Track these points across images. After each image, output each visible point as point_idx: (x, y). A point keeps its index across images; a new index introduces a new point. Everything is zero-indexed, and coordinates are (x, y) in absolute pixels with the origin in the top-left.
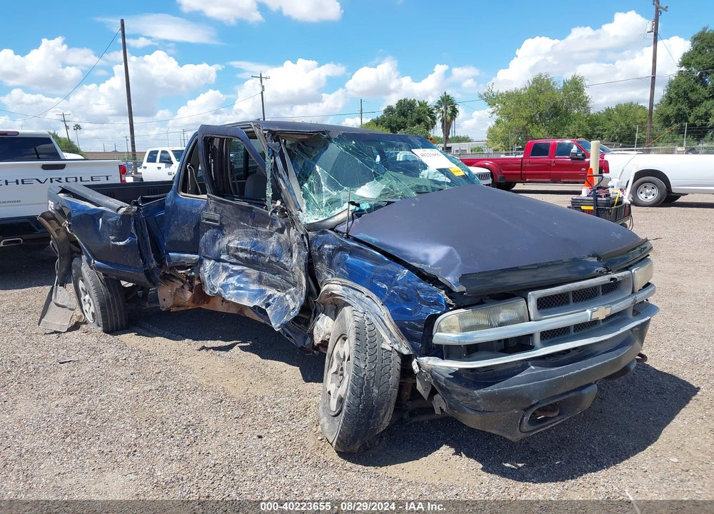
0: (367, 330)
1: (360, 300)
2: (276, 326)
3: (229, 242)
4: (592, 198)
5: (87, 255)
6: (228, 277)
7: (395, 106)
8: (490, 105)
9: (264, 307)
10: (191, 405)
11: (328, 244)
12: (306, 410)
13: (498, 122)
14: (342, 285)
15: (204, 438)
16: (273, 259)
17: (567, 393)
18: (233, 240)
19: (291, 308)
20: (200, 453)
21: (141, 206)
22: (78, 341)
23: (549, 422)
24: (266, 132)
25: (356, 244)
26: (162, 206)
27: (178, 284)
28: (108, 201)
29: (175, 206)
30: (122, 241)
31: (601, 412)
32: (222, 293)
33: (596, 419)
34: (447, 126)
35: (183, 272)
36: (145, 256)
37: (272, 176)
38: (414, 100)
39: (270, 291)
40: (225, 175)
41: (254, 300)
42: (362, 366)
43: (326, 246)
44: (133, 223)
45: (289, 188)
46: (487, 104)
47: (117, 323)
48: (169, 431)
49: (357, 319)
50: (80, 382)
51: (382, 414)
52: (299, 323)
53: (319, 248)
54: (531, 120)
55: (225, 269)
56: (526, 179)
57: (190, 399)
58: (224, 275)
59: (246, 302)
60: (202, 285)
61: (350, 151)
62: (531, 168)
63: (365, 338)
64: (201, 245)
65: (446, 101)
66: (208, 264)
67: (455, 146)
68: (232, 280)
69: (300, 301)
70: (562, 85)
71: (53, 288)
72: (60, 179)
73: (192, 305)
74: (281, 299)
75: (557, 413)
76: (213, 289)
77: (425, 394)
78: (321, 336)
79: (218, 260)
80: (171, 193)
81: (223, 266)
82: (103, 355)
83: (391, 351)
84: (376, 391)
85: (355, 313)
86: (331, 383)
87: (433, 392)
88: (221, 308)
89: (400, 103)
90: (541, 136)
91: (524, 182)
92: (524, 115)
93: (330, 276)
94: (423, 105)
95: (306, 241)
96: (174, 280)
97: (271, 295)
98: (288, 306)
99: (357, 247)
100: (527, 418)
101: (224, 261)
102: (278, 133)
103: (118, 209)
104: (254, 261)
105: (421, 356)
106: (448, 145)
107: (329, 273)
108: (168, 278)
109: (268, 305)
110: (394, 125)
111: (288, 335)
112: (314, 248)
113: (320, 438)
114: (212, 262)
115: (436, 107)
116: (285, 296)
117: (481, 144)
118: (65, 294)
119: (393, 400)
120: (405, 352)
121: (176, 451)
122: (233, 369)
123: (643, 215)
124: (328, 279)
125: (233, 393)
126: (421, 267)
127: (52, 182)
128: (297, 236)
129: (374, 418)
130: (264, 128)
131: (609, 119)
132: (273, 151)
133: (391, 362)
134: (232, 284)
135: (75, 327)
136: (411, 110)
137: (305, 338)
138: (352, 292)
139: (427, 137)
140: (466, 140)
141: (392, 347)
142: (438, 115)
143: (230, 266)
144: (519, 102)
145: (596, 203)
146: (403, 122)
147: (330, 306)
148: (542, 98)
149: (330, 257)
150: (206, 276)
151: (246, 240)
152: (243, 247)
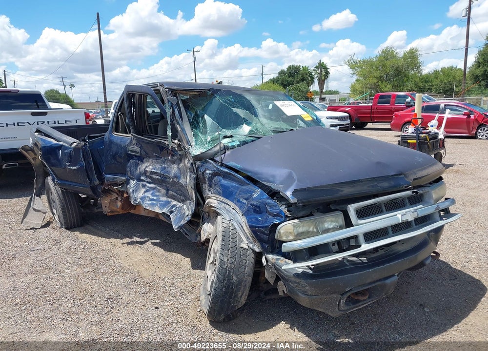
0: (230, 234)
1: (228, 211)
2: (175, 227)
3: (146, 167)
4: (415, 135)
5: (52, 176)
6: (145, 192)
7: (286, 70)
8: (351, 68)
9: (169, 214)
10: (114, 283)
11: (209, 170)
12: (192, 289)
13: (357, 80)
14: (218, 200)
15: (118, 308)
16: (175, 180)
17: (374, 282)
18: (148, 166)
19: (186, 215)
20: (113, 320)
21: (88, 142)
22: (47, 235)
23: (361, 303)
24: (167, 90)
25: (227, 170)
26: (102, 142)
27: (115, 196)
28: (65, 138)
29: (111, 142)
30: (74, 166)
31: (406, 293)
32: (141, 203)
33: (402, 299)
34: (322, 83)
35: (116, 188)
36: (91, 176)
37: (171, 121)
38: (300, 66)
39: (174, 203)
40: (143, 120)
41: (163, 208)
42: (225, 260)
43: (207, 172)
44: (81, 154)
45: (183, 129)
46: (349, 68)
47: (74, 223)
48: (94, 303)
49: (225, 225)
50: (42, 265)
51: (239, 295)
52: (193, 225)
53: (203, 173)
54: (380, 78)
55: (144, 186)
56: (374, 120)
57: (114, 278)
58: (143, 190)
59: (157, 210)
60: (129, 197)
61: (227, 103)
62: (377, 113)
63: (230, 239)
64: (128, 169)
65: (322, 66)
66: (133, 183)
67: (328, 97)
68: (149, 194)
69: (192, 210)
70: (402, 54)
71: (31, 198)
72: (44, 122)
73: (122, 211)
74: (181, 208)
75: (367, 297)
76: (136, 200)
77: (272, 281)
78: (206, 235)
79: (139, 180)
80: (108, 132)
81: (142, 184)
82: (62, 246)
83: (247, 249)
84: (235, 278)
85: (224, 221)
86: (209, 270)
87: (278, 279)
88: (143, 213)
89: (289, 68)
90: (387, 90)
91: (373, 122)
92: (376, 75)
93: (210, 193)
94: (305, 69)
95: (195, 168)
96: (112, 193)
97: (174, 205)
98: (185, 213)
99: (227, 172)
100: (343, 301)
101: (143, 181)
102: (175, 91)
103: (72, 144)
104: (162, 181)
105: (268, 253)
106: (323, 96)
107: (209, 191)
108: (107, 192)
109: (171, 212)
110: (286, 83)
111: (186, 234)
112: (199, 173)
113: (199, 310)
114: (135, 181)
115: (314, 70)
116: (183, 206)
117: (345, 96)
118: (40, 202)
119: (248, 285)
120: (257, 250)
121: (96, 318)
122: (148, 256)
123: (455, 146)
124: (209, 195)
125: (145, 275)
126: (270, 185)
127: (38, 124)
128: (189, 164)
129: (234, 297)
130: (166, 87)
131: (436, 78)
132: (172, 104)
133: (246, 257)
134: (148, 197)
135: (47, 225)
136: (297, 73)
137: (197, 236)
138: (223, 205)
139: (308, 91)
140: (336, 92)
141: (249, 246)
142: (316, 76)
143: (147, 184)
144: (372, 66)
145: (418, 138)
146: (291, 81)
147: (213, 214)
148: (388, 63)
149: (210, 179)
150: (131, 191)
151: (158, 166)
152: (155, 171)
